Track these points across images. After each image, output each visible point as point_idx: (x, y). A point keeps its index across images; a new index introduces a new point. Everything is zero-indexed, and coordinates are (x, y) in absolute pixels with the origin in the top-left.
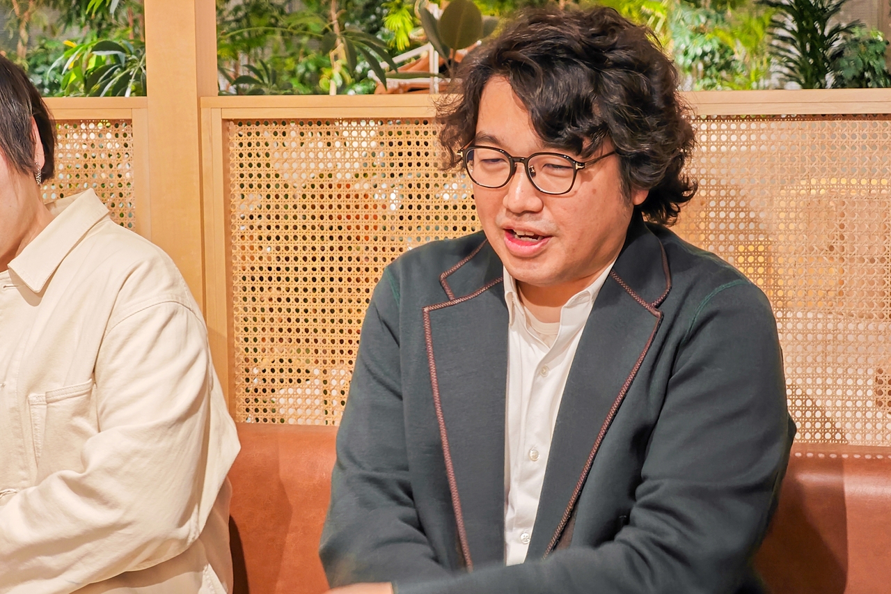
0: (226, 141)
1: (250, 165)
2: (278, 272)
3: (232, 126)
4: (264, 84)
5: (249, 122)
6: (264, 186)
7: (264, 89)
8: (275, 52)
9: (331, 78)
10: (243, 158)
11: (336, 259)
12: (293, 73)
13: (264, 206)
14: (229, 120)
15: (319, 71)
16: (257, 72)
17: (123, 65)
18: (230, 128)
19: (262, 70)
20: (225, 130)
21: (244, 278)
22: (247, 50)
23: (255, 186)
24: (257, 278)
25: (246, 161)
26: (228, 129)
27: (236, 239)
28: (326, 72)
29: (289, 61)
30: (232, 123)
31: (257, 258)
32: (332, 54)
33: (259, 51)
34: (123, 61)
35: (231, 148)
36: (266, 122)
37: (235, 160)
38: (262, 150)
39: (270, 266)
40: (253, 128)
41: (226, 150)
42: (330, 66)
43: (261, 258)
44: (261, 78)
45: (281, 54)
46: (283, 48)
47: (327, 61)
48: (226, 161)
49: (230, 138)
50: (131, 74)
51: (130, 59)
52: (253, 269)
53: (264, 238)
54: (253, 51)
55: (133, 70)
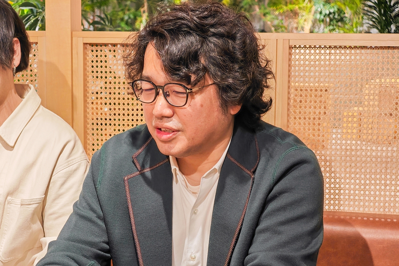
0: (85, 54)
1: (97, 67)
2: (110, 121)
3: (88, 46)
4: (106, 25)
5: (97, 45)
6: (104, 77)
7: (106, 28)
8: (114, 8)
9: (141, 22)
10: (94, 63)
11: (139, 115)
12: (122, 19)
13: (103, 88)
14: (87, 44)
15: (135, 19)
16: (102, 19)
17: (35, 14)
18: (87, 48)
19: (105, 18)
20: (85, 48)
21: (93, 124)
22: (99, 7)
23: (99, 77)
24: (99, 124)
25: (94, 64)
26: (86, 48)
27: (89, 104)
28: (139, 19)
29: (121, 13)
30: (88, 45)
31: (99, 114)
32: (142, 10)
33: (105, 8)
34: (35, 12)
35: (88, 58)
36: (106, 45)
37: (89, 64)
38: (103, 58)
39: (106, 118)
40: (99, 48)
41: (85, 59)
42: (141, 16)
43: (101, 114)
44: (105, 22)
45: (116, 9)
46: (117, 6)
47: (139, 14)
48: (85, 64)
49: (87, 52)
50: (39, 19)
51: (39, 11)
52: (97, 119)
53: (103, 104)
54: (102, 8)
55: (40, 17)
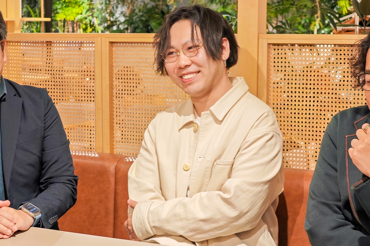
0: (269, 52)
2: (288, 106)
5: (278, 45)
6: (283, 71)
7: (286, 30)
8: (293, 15)
9: (315, 25)
10: (275, 59)
11: (312, 101)
12: (300, 23)
13: (283, 79)
14: (270, 44)
15: (310, 23)
16: (283, 24)
19: (285, 23)
21: (274, 108)
22: (282, 14)
23: (280, 71)
24: (279, 108)
26: (270, 48)
27: (271, 92)
28: (313, 23)
29: (299, 19)
31: (279, 100)
32: (316, 16)
33: (287, 14)
34: (230, 18)
35: (271, 55)
37: (272, 60)
38: (283, 56)
40: (280, 47)
41: (268, 56)
44: (285, 26)
46: (296, 13)
47: (314, 19)
48: (268, 60)
50: (233, 24)
51: (233, 18)
52: (277, 104)
53: (283, 92)
